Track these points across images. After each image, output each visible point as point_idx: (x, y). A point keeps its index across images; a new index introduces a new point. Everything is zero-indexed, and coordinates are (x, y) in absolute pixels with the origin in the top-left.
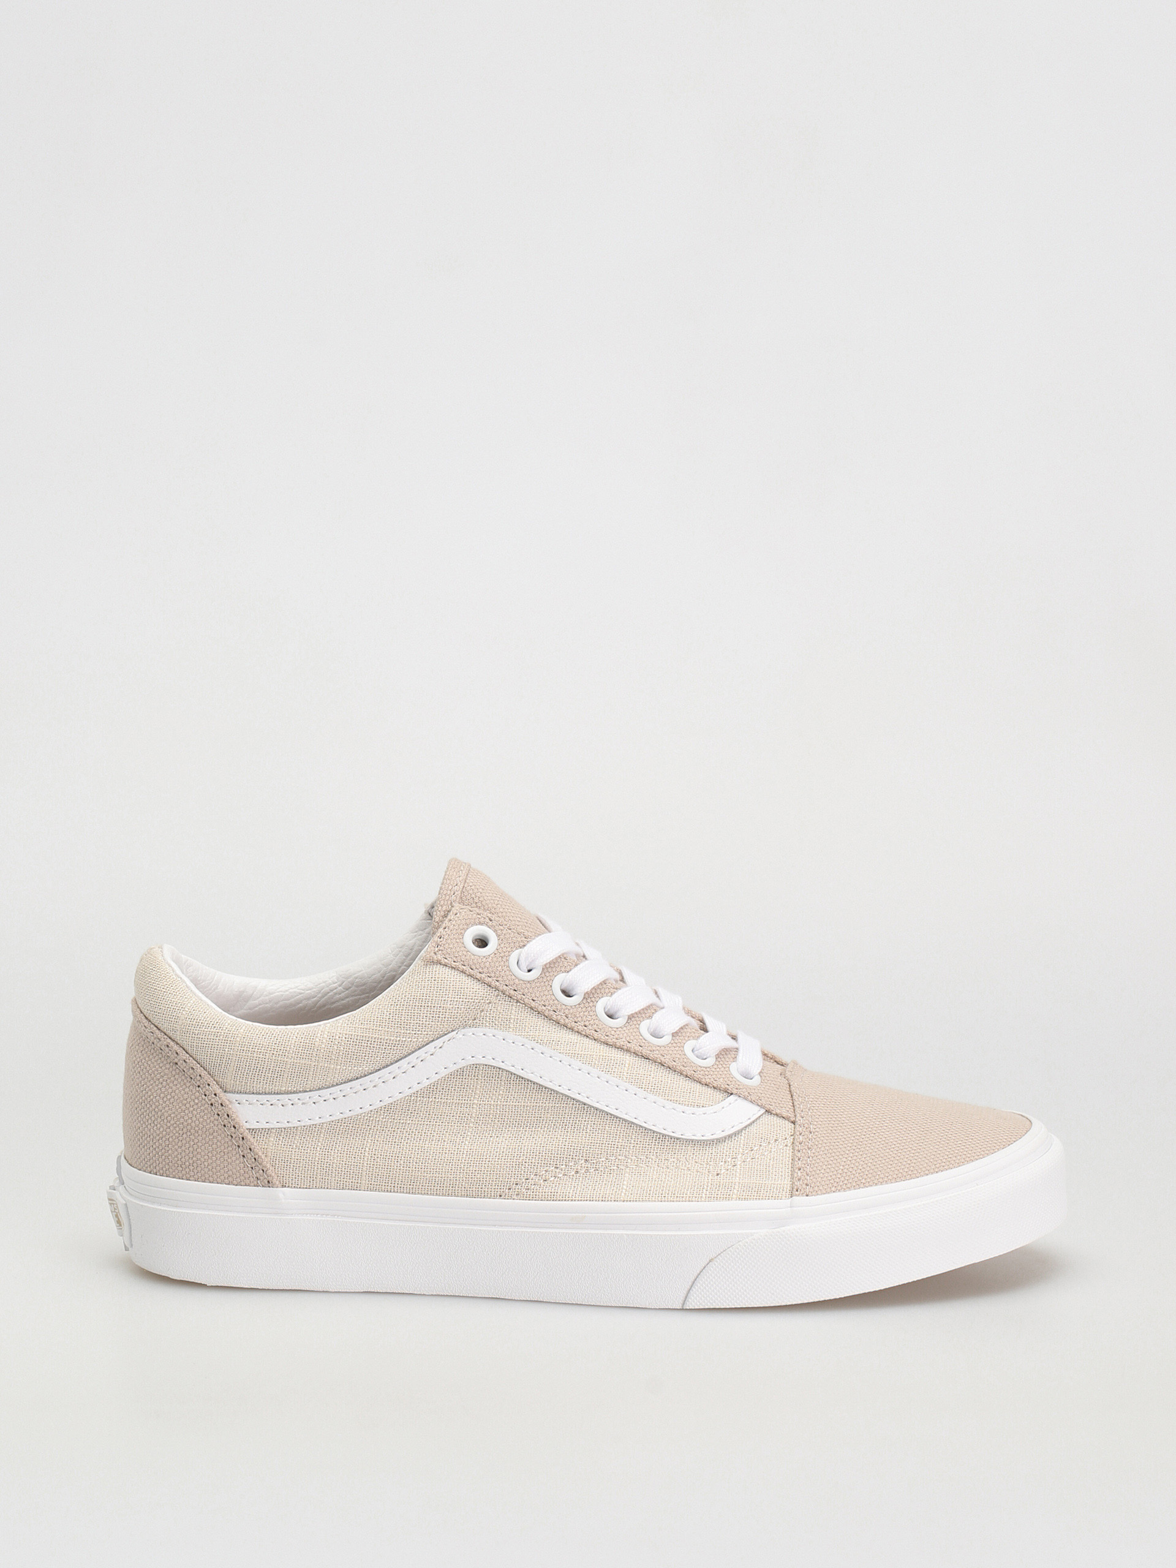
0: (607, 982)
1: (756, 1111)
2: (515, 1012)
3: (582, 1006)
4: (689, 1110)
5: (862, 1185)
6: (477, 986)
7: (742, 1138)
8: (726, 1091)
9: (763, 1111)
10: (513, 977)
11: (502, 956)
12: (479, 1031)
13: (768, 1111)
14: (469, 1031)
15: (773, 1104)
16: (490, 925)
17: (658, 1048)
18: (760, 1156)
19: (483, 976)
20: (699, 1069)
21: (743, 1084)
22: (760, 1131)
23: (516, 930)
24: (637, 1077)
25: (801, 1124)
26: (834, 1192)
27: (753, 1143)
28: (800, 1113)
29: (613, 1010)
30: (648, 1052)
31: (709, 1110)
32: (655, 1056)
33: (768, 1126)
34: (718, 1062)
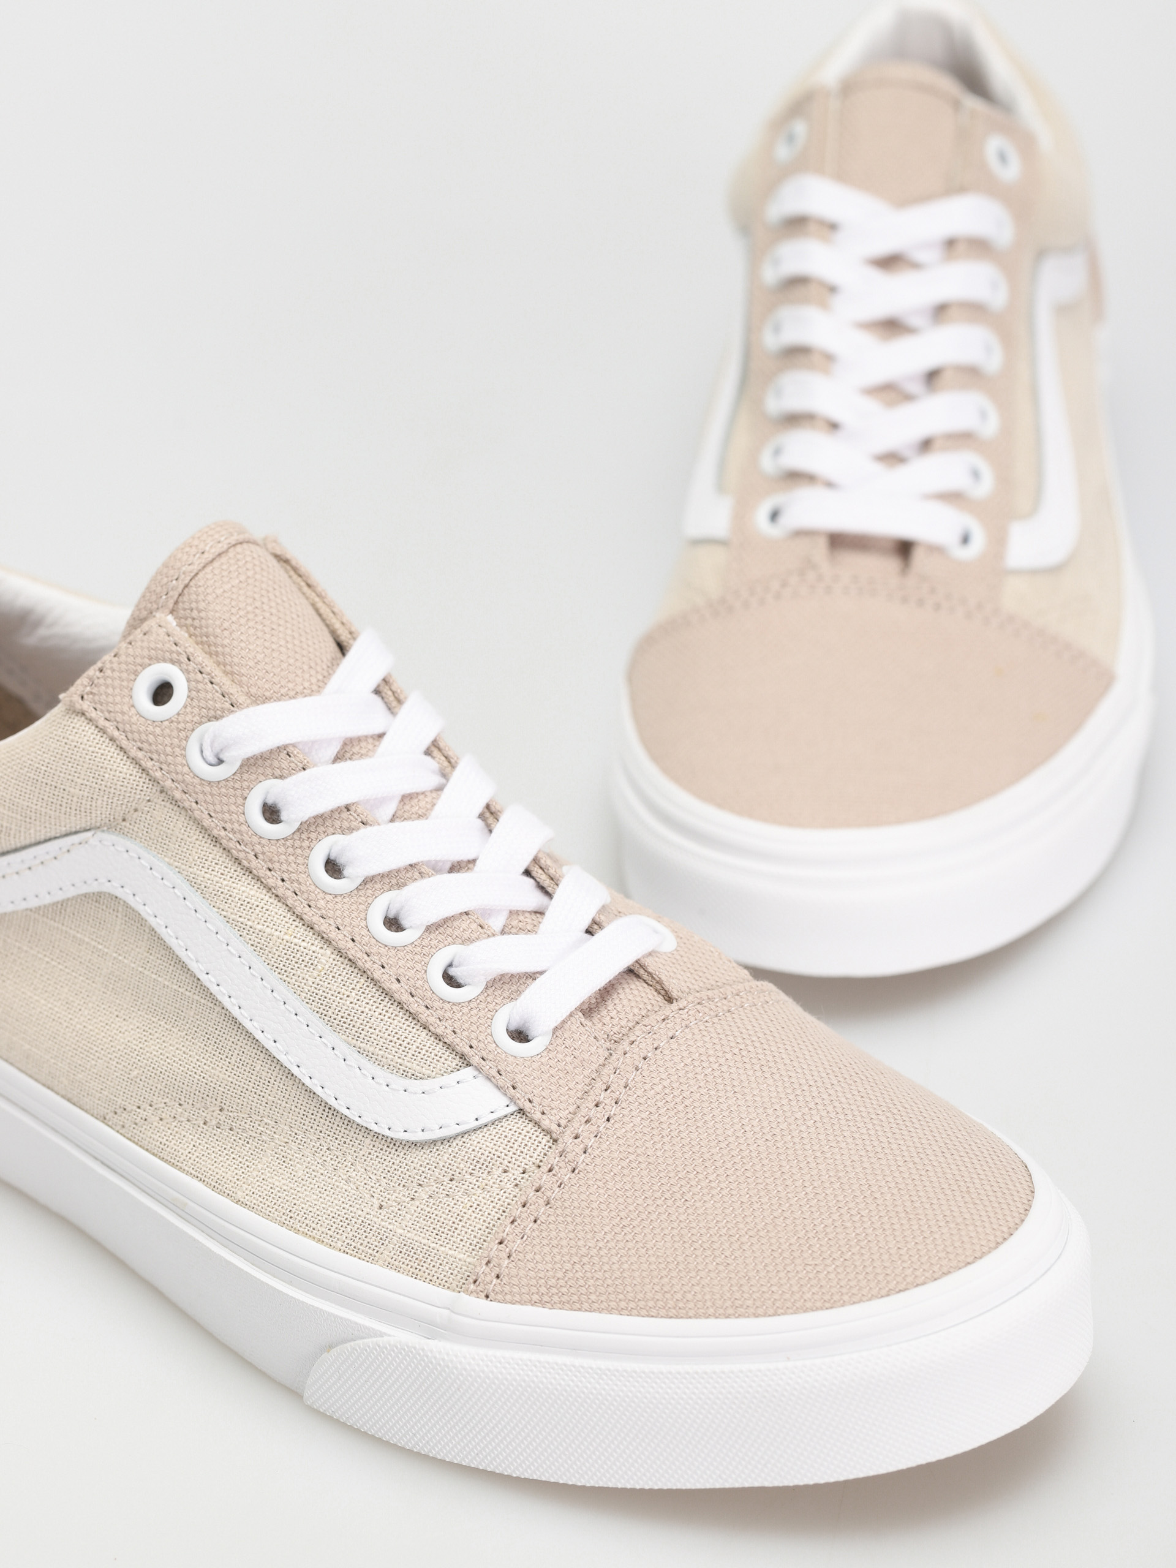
0: (353, 808)
1: (499, 1105)
2: (179, 825)
3: (288, 843)
4: (383, 1075)
5: (586, 1306)
6: (127, 769)
7: (446, 1152)
8: (462, 1056)
9: (513, 1108)
10: (186, 769)
11: (183, 728)
12: (122, 842)
13: (521, 1111)
14: (108, 838)
15: (536, 1100)
16: (184, 666)
17: (383, 951)
18: (460, 1194)
19: (140, 754)
20: (437, 1004)
21: (499, 1050)
22: (487, 1146)
23: (220, 687)
24: (325, 994)
25: (563, 1151)
26: (534, 1304)
27: (462, 1166)
28: (577, 1126)
29: (341, 861)
30: (360, 955)
31: (416, 1085)
32: (368, 965)
33: (507, 1139)
34: (482, 998)
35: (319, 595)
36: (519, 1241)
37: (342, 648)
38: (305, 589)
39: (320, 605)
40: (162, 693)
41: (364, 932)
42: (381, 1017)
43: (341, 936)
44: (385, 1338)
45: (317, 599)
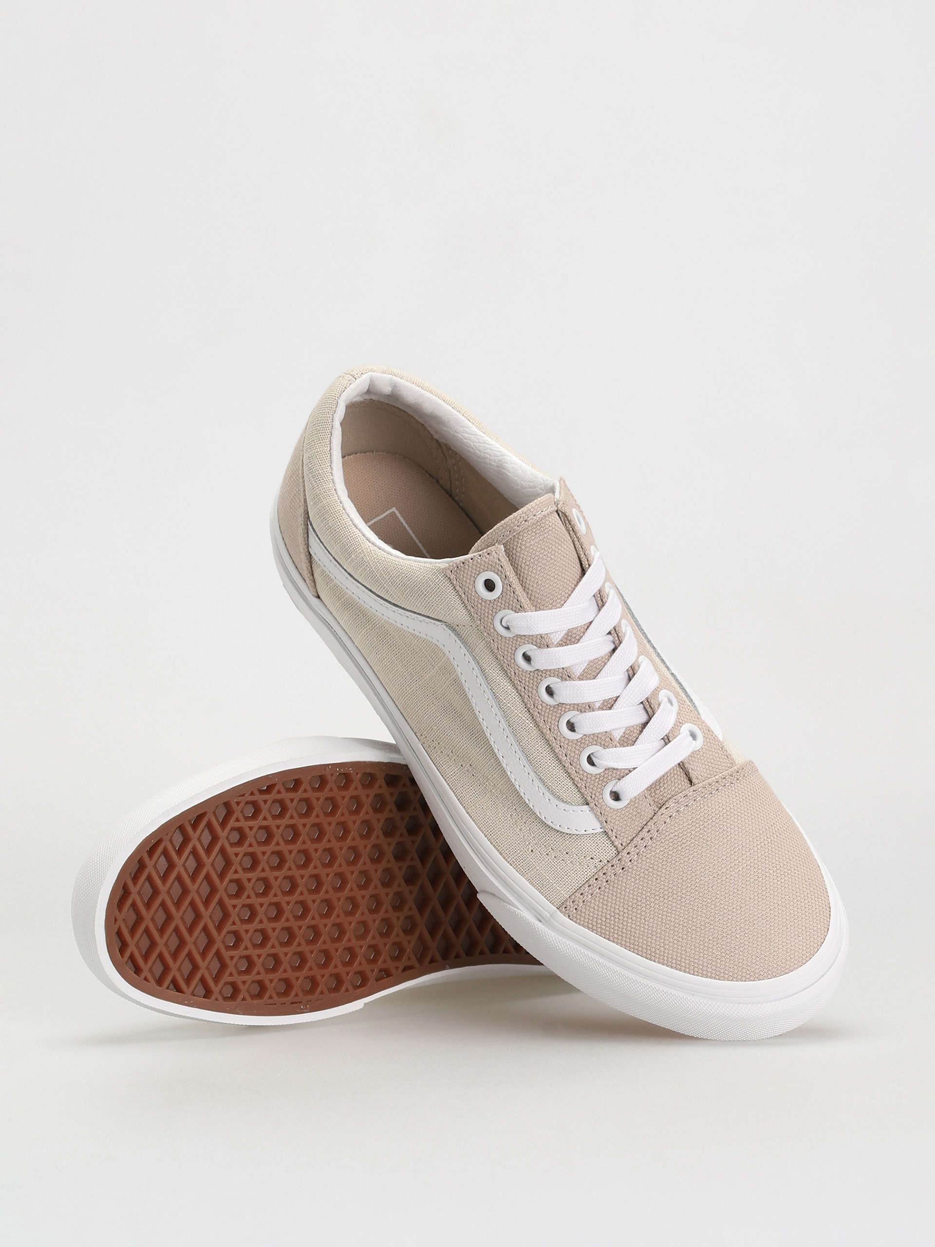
0: (565, 669)
1: (597, 827)
2: (482, 644)
3: (532, 674)
4: (548, 795)
8: (586, 800)
9: (602, 831)
10: (492, 626)
11: (494, 607)
13: (606, 833)
15: (615, 831)
16: (503, 580)
17: (563, 740)
18: (569, 862)
19: (472, 610)
20: (581, 772)
21: (604, 803)
22: (587, 845)
23: (517, 597)
24: (531, 748)
25: (620, 859)
26: (588, 928)
27: (573, 850)
28: (631, 848)
29: (554, 689)
30: (551, 738)
31: (562, 805)
32: (554, 745)
33: (597, 844)
34: (602, 774)
35: (578, 538)
36: (590, 896)
37: (583, 572)
38: (571, 532)
39: (576, 543)
40: (490, 585)
41: (556, 728)
42: (554, 768)
43: (545, 727)
44: (519, 911)
45: (576, 539)
